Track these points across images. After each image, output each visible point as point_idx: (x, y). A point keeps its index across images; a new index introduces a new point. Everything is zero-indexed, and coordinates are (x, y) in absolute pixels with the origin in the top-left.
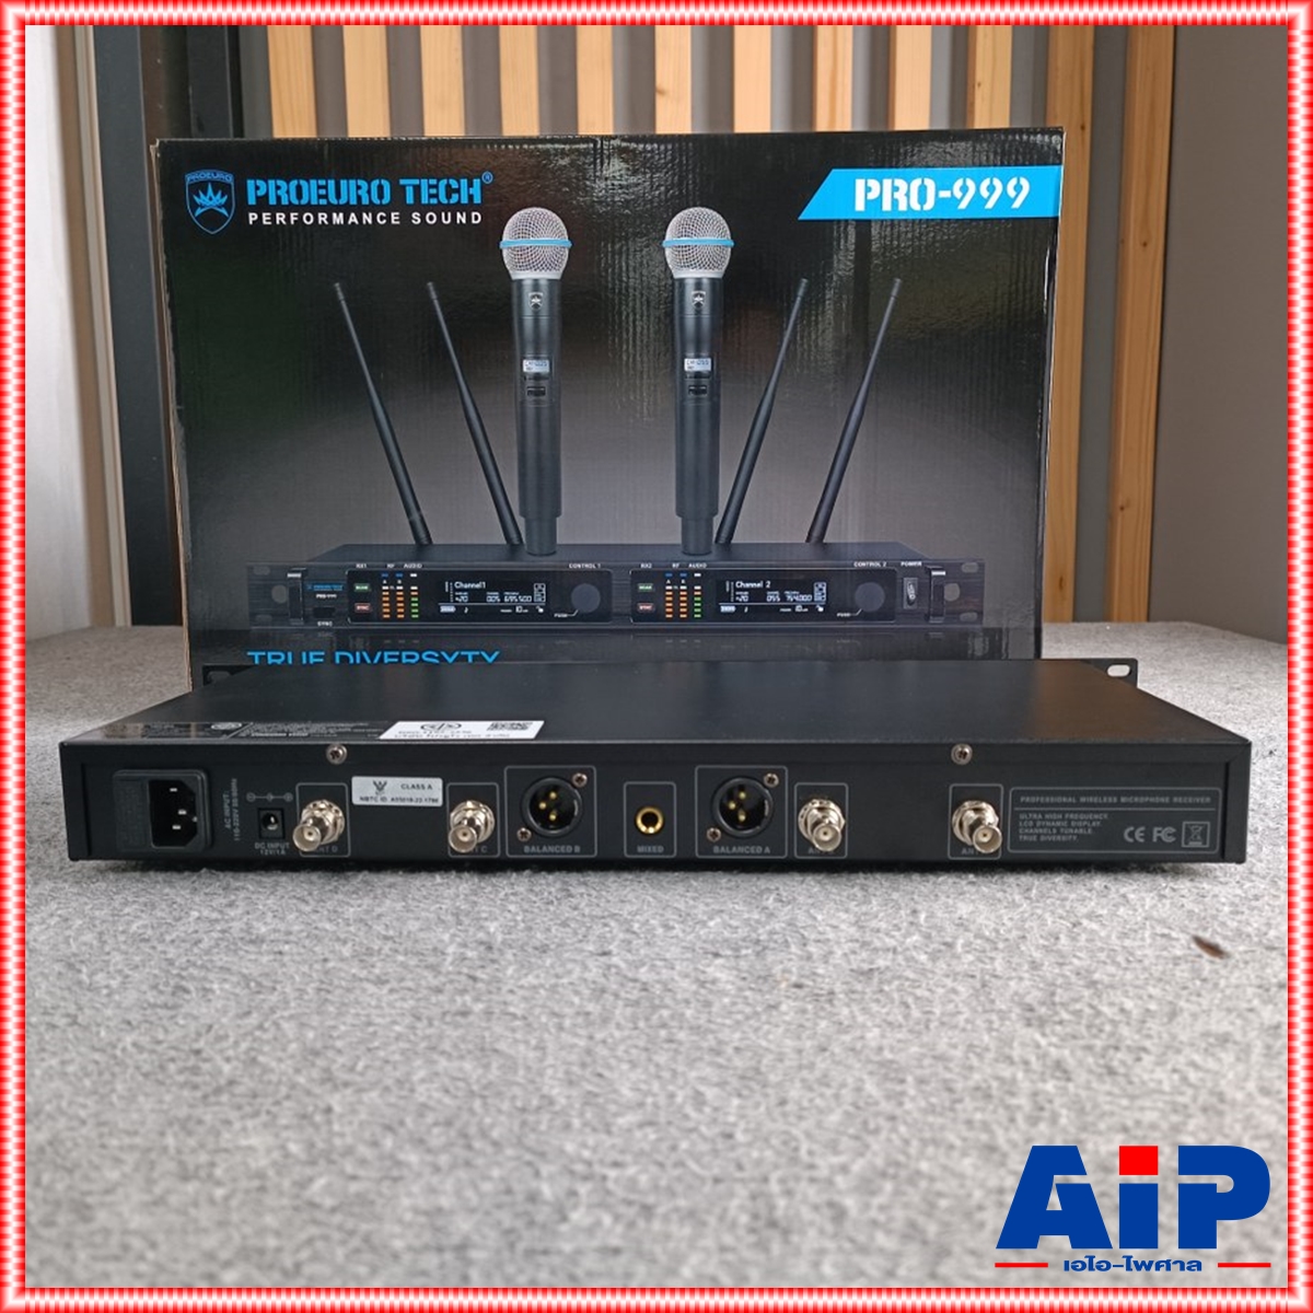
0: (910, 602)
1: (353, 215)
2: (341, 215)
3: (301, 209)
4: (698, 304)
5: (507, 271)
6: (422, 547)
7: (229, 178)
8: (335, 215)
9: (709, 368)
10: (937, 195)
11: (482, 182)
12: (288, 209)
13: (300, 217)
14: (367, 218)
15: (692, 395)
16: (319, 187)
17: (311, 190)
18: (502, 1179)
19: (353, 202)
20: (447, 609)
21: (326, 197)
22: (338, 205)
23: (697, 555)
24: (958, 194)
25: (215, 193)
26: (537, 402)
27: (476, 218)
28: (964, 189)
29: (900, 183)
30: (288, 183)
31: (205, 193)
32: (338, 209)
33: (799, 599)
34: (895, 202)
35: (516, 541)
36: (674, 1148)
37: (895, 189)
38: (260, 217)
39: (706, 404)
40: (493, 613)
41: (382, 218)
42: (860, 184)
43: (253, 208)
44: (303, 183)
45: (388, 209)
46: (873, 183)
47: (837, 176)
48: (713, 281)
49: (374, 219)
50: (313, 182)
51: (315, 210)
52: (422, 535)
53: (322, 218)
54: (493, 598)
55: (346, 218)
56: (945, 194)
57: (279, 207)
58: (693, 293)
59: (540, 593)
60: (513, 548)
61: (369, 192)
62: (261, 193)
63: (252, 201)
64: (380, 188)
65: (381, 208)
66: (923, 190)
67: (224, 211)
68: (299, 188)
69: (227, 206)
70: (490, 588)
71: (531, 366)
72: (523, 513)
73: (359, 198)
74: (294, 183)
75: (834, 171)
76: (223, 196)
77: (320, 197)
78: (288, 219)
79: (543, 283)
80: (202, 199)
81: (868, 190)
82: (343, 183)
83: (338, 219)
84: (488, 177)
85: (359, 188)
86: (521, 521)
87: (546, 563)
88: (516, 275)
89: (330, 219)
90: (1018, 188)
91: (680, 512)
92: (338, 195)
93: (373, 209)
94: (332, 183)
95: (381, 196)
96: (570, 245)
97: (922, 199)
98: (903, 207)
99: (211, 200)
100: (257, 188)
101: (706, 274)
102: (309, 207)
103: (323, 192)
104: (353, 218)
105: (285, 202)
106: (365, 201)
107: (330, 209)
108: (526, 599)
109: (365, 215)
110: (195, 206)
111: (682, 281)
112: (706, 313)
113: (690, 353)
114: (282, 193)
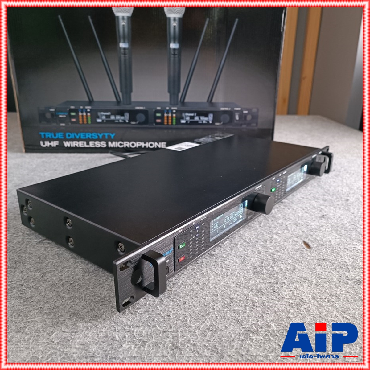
0: (237, 120)
4: (174, 26)
5: (114, 13)
6: (91, 102)
9: (178, 47)
15: (173, 56)
18: (105, 332)
20: (99, 121)
23: (174, 105)
26: (125, 57)
33: (204, 119)
35: (119, 100)
36: (153, 320)
39: (177, 59)
40: (113, 122)
48: (179, 18)
52: (91, 98)
54: (113, 117)
58: (173, 22)
59: (127, 116)
60: (118, 102)
70: (111, 114)
79: (126, 17)
86: (120, 94)
88: (117, 15)
91: (169, 92)
101: (177, 16)
108: (123, 118)
111: (169, 19)
112: (177, 29)
113: (172, 42)
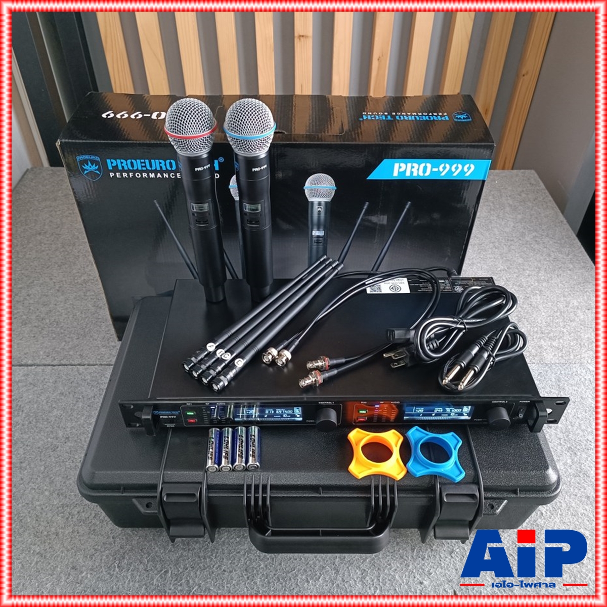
1: (159, 174)
2: (153, 174)
3: (134, 172)
4: (319, 211)
7: (98, 159)
8: (150, 174)
9: (323, 234)
10: (431, 169)
11: (219, 162)
12: (128, 171)
13: (134, 174)
14: (166, 175)
15: (315, 244)
16: (141, 163)
17: (138, 164)
19: (158, 169)
21: (145, 166)
22: (151, 170)
24: (441, 169)
25: (92, 165)
27: (217, 176)
28: (444, 168)
29: (416, 165)
30: (126, 161)
31: (88, 165)
32: (152, 172)
34: (412, 172)
37: (413, 167)
38: (115, 175)
41: (173, 175)
42: (396, 166)
43: (111, 171)
44: (133, 161)
45: (175, 172)
46: (403, 165)
47: (386, 162)
48: (326, 203)
49: (169, 175)
50: (138, 161)
51: (141, 172)
53: (145, 175)
55: (156, 175)
56: (435, 170)
57: (123, 171)
58: (317, 207)
61: (165, 165)
62: (114, 164)
63: (110, 168)
64: (171, 163)
65: (172, 171)
66: (425, 168)
67: (97, 172)
68: (132, 163)
69: (99, 169)
73: (161, 167)
74: (129, 161)
75: (385, 160)
76: (96, 166)
77: (142, 167)
78: (128, 175)
80: (86, 167)
81: (400, 167)
82: (153, 161)
83: (152, 175)
84: (222, 159)
85: (160, 163)
89: (148, 175)
90: (469, 168)
92: (151, 166)
93: (167, 171)
94: (147, 161)
95: (171, 166)
97: (425, 171)
98: (415, 174)
99: (90, 168)
100: (112, 163)
101: (323, 200)
102: (137, 171)
103: (143, 165)
104: (159, 175)
105: (126, 168)
106: (164, 168)
107: (148, 172)
109: (164, 174)
110: (84, 170)
111: (312, 203)
112: (323, 215)
113: (315, 228)
114: (124, 164)
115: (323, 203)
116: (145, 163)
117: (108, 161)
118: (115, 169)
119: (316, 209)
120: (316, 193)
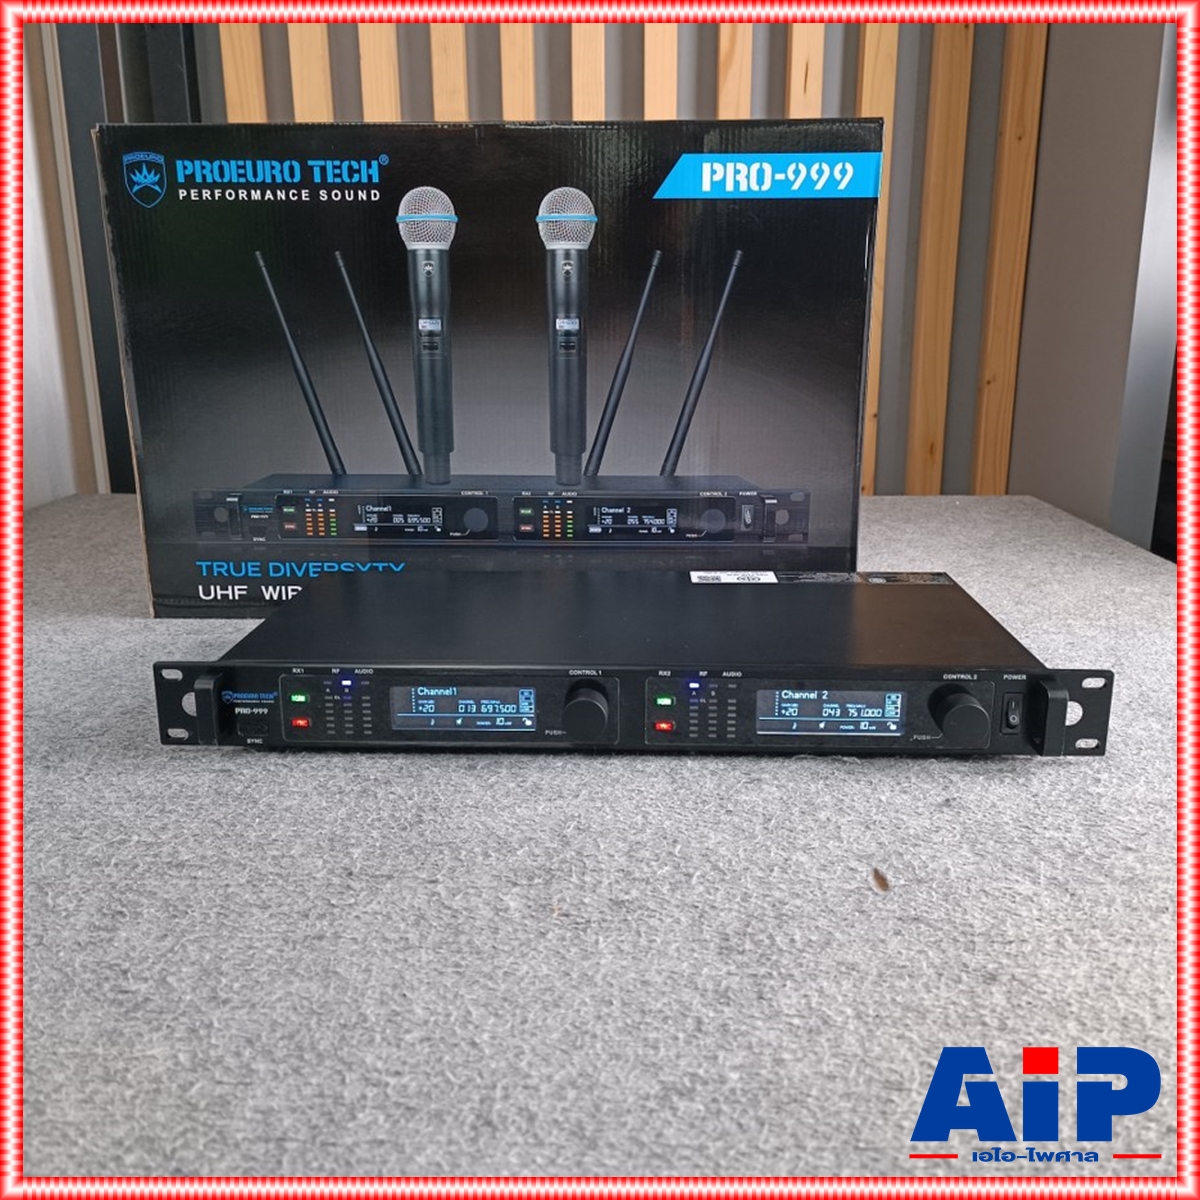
0: (747, 526)
1: (268, 192)
2: (258, 192)
3: (224, 187)
4: (567, 272)
5: (403, 243)
6: (338, 477)
7: (160, 159)
8: (253, 192)
9: (577, 327)
10: (773, 176)
11: (380, 165)
12: (212, 186)
13: (223, 193)
14: (281, 195)
15: (563, 350)
16: (239, 167)
17: (232, 170)
19: (269, 180)
20: (360, 528)
21: (244, 175)
22: (256, 183)
23: (569, 485)
24: (791, 177)
25: (149, 172)
26: (431, 355)
27: (375, 195)
28: (797, 172)
29: (741, 166)
30: (211, 163)
31: (141, 172)
32: (255, 186)
33: (654, 522)
34: (737, 184)
35: (416, 473)
37: (737, 172)
38: (189, 194)
39: (574, 359)
40: (398, 532)
41: (294, 195)
42: (706, 167)
43: (182, 186)
44: (224, 163)
45: (299, 187)
46: (718, 167)
47: (686, 159)
48: (579, 251)
49: (287, 195)
50: (233, 163)
51: (236, 187)
52: (338, 466)
53: (243, 194)
54: (398, 519)
55: (263, 195)
56: (780, 177)
57: (204, 185)
58: (563, 262)
59: (437, 515)
60: (414, 479)
61: (282, 172)
62: (189, 172)
63: (181, 179)
64: (291, 168)
65: (293, 186)
66: (761, 173)
67: (157, 188)
68: (221, 168)
69: (160, 183)
70: (395, 511)
71: (425, 325)
72: (422, 449)
73: (273, 177)
74: (216, 164)
75: (685, 157)
76: (156, 174)
77: (240, 176)
78: (212, 195)
79: (434, 253)
80: (138, 178)
81: (713, 172)
82: (259, 163)
83: (256, 195)
84: (384, 159)
85: (273, 168)
86: (420, 456)
87: (443, 491)
88: (411, 246)
89: (249, 195)
90: (843, 172)
91: (554, 449)
92: (255, 175)
93: (286, 186)
94: (249, 164)
95: (292, 175)
96: (456, 219)
97: (760, 182)
98: (743, 188)
99: (145, 179)
100: (185, 168)
101: (574, 246)
102: (230, 185)
103: (242, 171)
104: (269, 195)
105: (209, 180)
106: (279, 180)
107: (248, 186)
108: (427, 520)
109: (279, 192)
110: (132, 183)
111: (553, 252)
112: (574, 280)
113: (561, 314)
114: (207, 172)
115: (573, 253)
116: (244, 167)
117: (179, 164)
118: (190, 182)
119: (562, 267)
120: (560, 232)
